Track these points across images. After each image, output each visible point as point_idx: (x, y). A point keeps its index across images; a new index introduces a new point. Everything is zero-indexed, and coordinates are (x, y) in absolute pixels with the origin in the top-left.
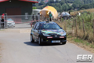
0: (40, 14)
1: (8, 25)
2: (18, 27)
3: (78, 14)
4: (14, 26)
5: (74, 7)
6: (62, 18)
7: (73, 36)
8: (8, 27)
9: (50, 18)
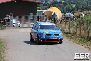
0: (45, 15)
1: (14, 24)
2: (23, 27)
3: (82, 15)
4: (20, 26)
5: (77, 8)
6: (66, 19)
7: (77, 37)
8: (14, 27)
9: (55, 19)
